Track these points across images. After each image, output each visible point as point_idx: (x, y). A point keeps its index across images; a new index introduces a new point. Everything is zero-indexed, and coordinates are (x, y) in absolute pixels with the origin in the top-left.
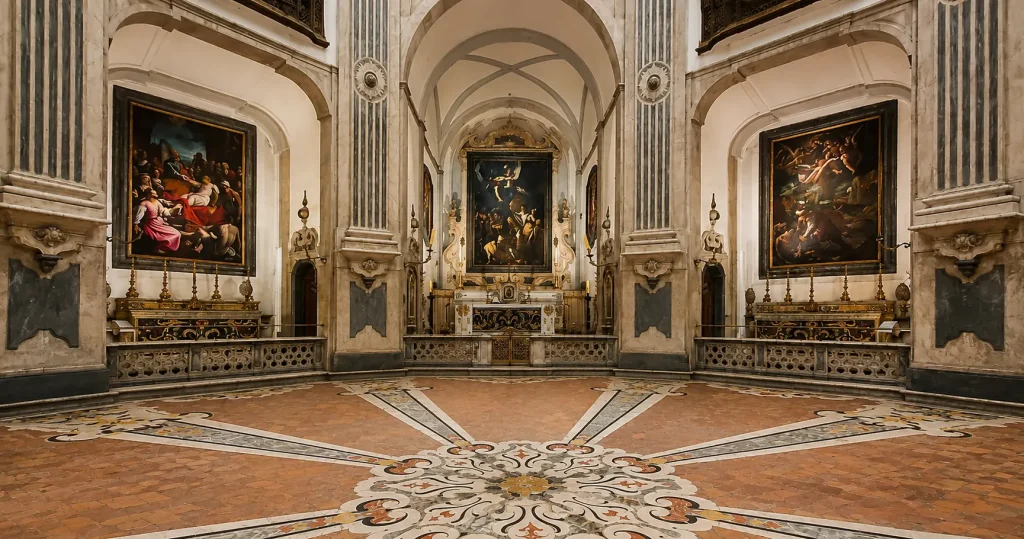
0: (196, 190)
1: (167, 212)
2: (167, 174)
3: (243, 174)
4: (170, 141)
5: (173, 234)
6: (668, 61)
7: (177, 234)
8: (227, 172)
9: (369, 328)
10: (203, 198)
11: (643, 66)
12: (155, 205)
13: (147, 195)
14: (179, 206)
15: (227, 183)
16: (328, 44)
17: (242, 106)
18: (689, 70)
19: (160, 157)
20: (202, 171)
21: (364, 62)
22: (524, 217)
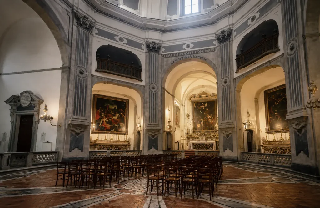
0: (115, 116)
1: (108, 121)
2: (108, 112)
3: (126, 111)
4: (109, 105)
5: (109, 126)
6: (229, 76)
7: (110, 126)
8: (122, 111)
9: (153, 148)
10: (116, 118)
11: (223, 77)
12: (105, 120)
13: (103, 118)
14: (110, 119)
15: (122, 114)
16: (142, 81)
17: (125, 96)
18: (234, 78)
19: (106, 109)
20: (115, 111)
21: (152, 84)
22: (209, 117)
